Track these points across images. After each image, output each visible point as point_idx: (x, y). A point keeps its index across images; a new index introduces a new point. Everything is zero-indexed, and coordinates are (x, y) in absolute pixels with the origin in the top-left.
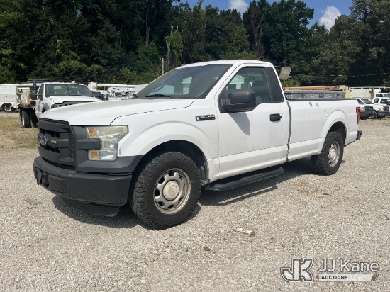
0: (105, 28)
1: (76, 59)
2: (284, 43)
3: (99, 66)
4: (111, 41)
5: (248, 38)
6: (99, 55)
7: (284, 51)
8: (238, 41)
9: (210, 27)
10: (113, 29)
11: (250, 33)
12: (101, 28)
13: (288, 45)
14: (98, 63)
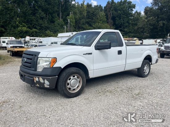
0: (39, 13)
1: (25, 26)
2: (122, 20)
3: (36, 30)
4: (42, 18)
5: (106, 17)
6: (36, 25)
7: (122, 23)
8: (101, 19)
9: (88, 12)
10: (43, 13)
11: (107, 15)
12: (37, 13)
13: (123, 21)
14: (36, 28)
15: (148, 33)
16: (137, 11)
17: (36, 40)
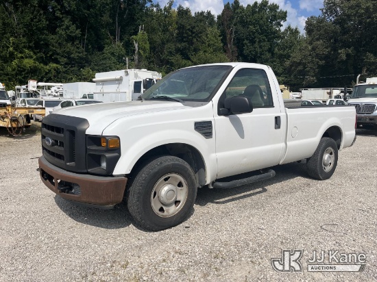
0: (64, 27)
1: (31, 57)
2: (256, 45)
3: (57, 65)
4: (71, 39)
5: (222, 40)
6: (58, 54)
7: (257, 53)
8: (211, 42)
9: (181, 27)
10: (73, 27)
11: (223, 34)
12: (60, 26)
13: (261, 47)
14: (56, 61)
15: (313, 76)
16: (289, 27)
17: (53, 89)
